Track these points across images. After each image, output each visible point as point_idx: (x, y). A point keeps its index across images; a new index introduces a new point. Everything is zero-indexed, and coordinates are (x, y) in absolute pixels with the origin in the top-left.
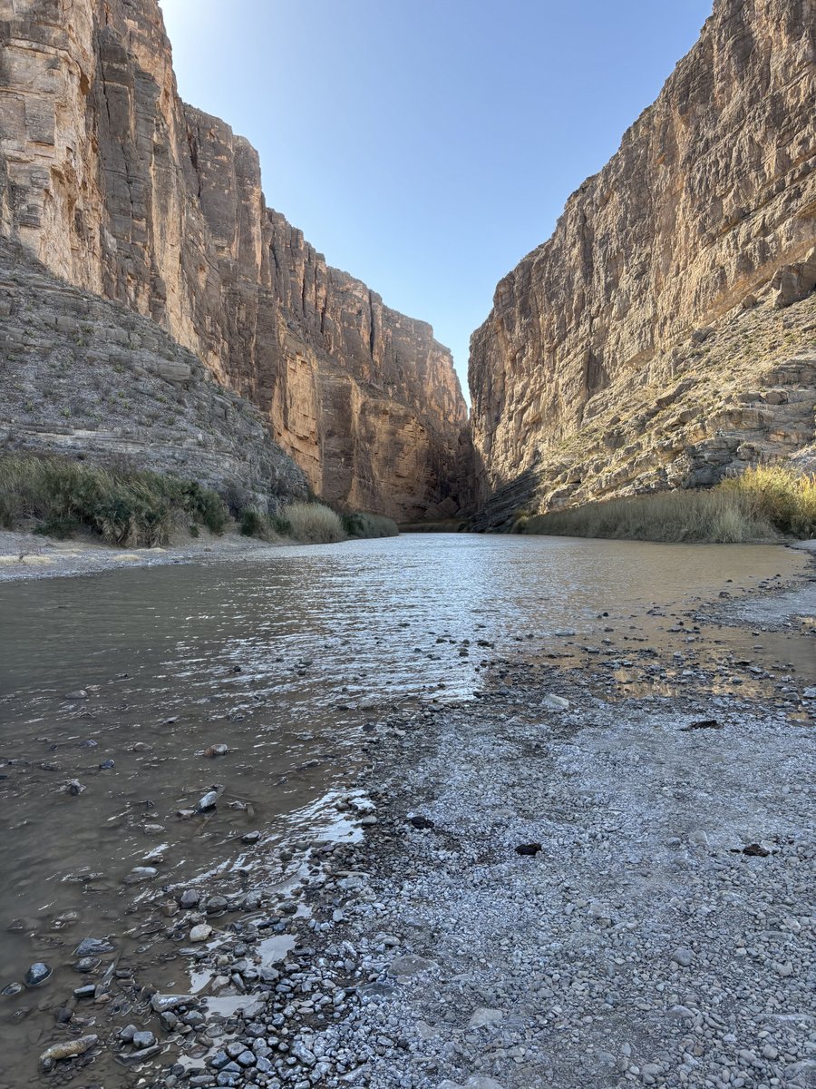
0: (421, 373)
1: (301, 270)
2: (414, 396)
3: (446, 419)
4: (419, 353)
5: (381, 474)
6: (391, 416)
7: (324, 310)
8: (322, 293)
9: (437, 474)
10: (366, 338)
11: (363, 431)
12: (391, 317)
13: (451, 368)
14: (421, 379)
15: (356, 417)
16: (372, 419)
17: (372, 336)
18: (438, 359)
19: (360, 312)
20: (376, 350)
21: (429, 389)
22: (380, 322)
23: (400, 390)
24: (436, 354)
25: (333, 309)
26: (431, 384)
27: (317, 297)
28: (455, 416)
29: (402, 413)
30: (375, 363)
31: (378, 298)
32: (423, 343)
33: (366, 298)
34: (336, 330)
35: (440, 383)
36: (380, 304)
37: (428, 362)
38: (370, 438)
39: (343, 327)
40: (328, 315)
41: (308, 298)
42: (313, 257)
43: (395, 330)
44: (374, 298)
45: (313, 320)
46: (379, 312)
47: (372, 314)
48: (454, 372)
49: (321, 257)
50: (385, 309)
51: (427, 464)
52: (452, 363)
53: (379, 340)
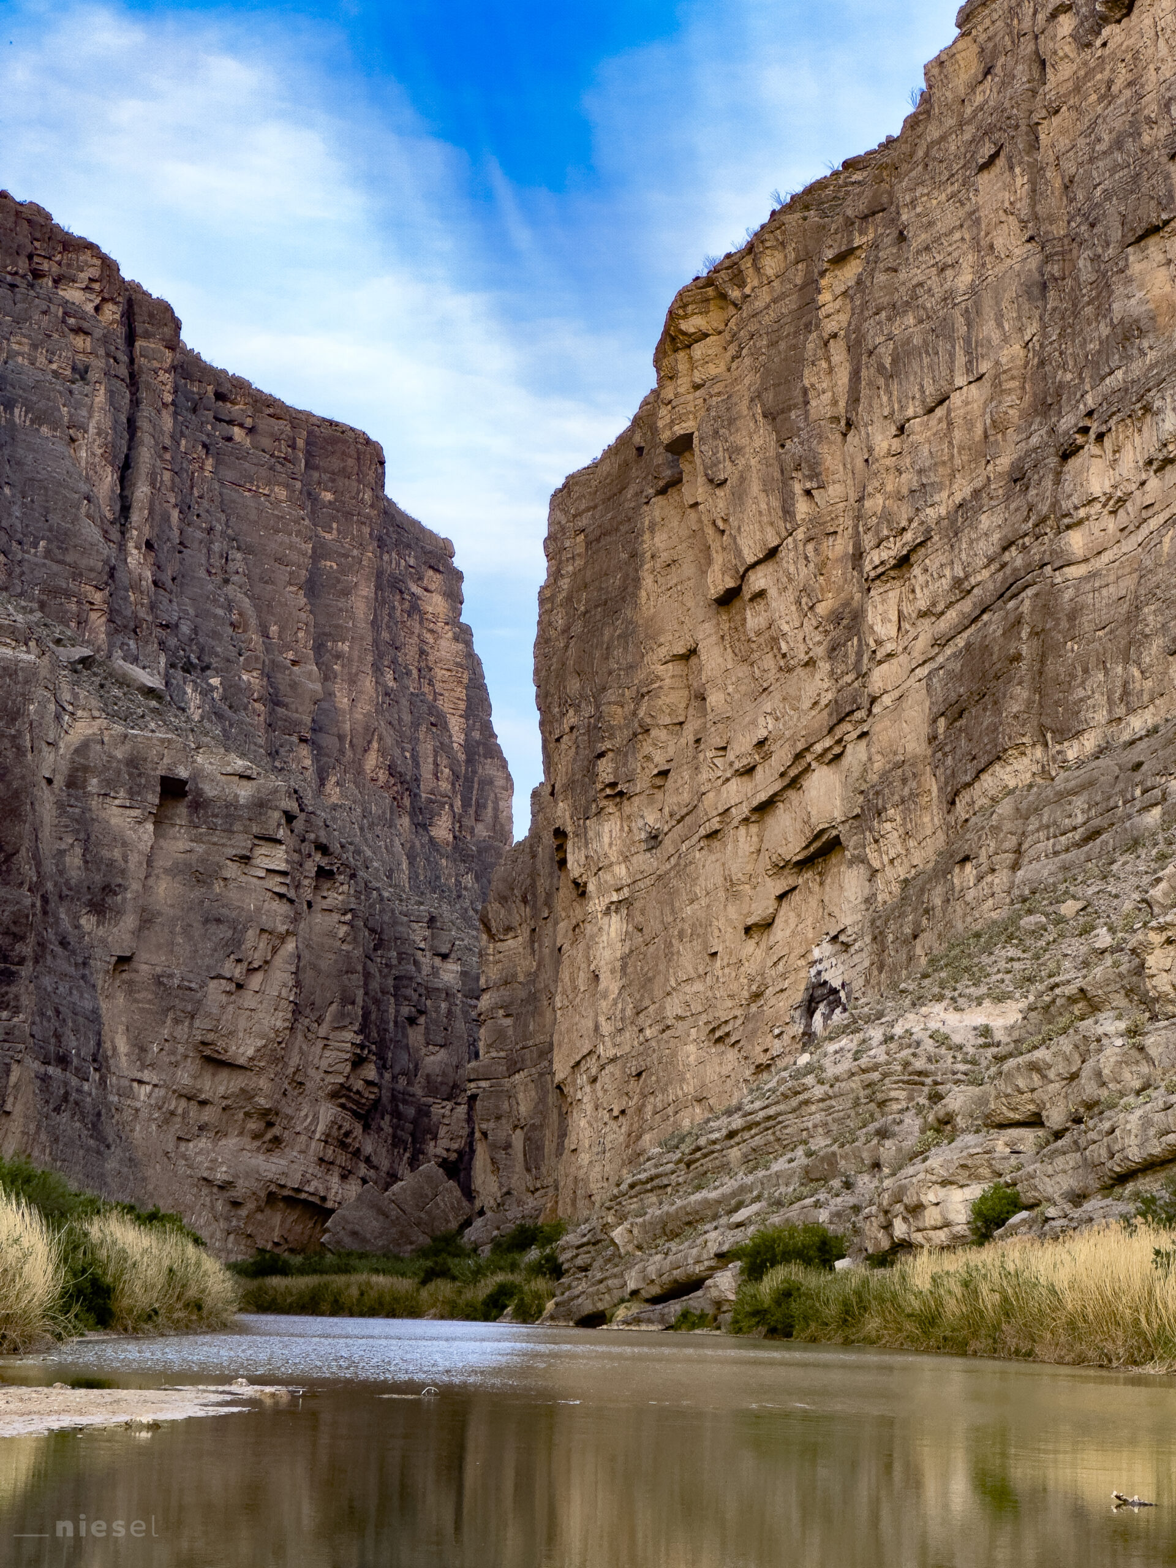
9: (381, 1057)
13: (453, 619)
22: (167, 421)
28: (457, 819)
31: (166, 322)
33: (110, 319)
36: (174, 343)
44: (144, 319)
46: (165, 382)
47: (134, 383)
48: (464, 635)
50: (192, 369)
51: (342, 1015)
52: (455, 598)
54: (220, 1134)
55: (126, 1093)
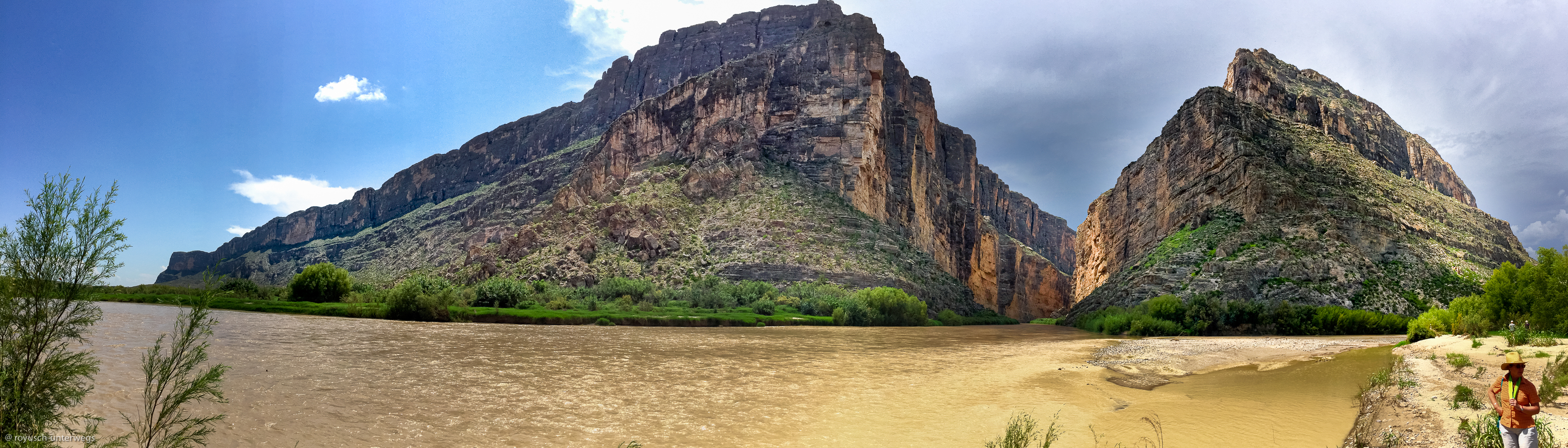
0: (1059, 242)
1: (996, 192)
2: (1054, 254)
4: (1058, 233)
5: (1030, 294)
6: (1037, 264)
7: (1007, 211)
8: (1006, 203)
10: (1029, 225)
11: (1022, 270)
12: (1043, 215)
14: (1059, 246)
15: (1018, 263)
16: (1026, 264)
17: (1032, 224)
18: (1068, 237)
19: (1026, 213)
20: (1034, 230)
23: (1046, 250)
24: (1067, 234)
25: (1012, 211)
26: (1064, 248)
27: (1004, 205)
29: (1043, 262)
30: (1033, 237)
31: (1036, 206)
32: (1061, 228)
33: (1030, 206)
34: (1013, 221)
35: (1069, 248)
36: (1037, 208)
37: (1063, 238)
38: (1025, 275)
39: (1017, 219)
40: (1009, 213)
41: (999, 205)
42: (1003, 187)
43: (1045, 221)
44: (1035, 206)
45: (1001, 215)
46: (1036, 212)
47: (1033, 213)
49: (1007, 186)
50: (1040, 211)
53: (1036, 224)
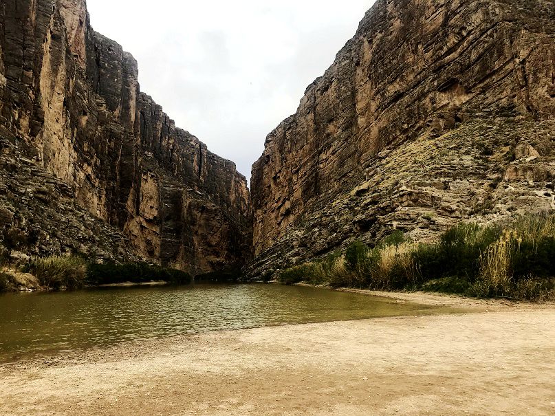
0: (229, 188)
1: (160, 126)
2: (223, 201)
3: (242, 214)
4: (227, 177)
5: (199, 244)
6: (207, 210)
7: (173, 150)
8: (171, 141)
10: (197, 168)
11: (189, 218)
12: (212, 157)
13: (246, 187)
14: (228, 192)
15: (185, 210)
16: (194, 211)
17: (200, 167)
18: (238, 182)
19: (193, 153)
20: (202, 174)
21: (232, 197)
22: (206, 160)
23: (215, 196)
24: (237, 179)
26: (234, 195)
27: (168, 143)
30: (201, 182)
31: (205, 146)
32: (231, 172)
33: (198, 145)
34: (178, 162)
36: (206, 149)
37: (233, 183)
38: (193, 222)
39: (183, 162)
40: (175, 154)
41: (163, 144)
42: (168, 122)
43: (214, 164)
44: (202, 146)
45: (165, 155)
46: (205, 154)
47: (201, 154)
49: (172, 122)
50: (209, 153)
51: (228, 239)
53: (204, 168)
54: (211, 255)
55: (197, 250)
